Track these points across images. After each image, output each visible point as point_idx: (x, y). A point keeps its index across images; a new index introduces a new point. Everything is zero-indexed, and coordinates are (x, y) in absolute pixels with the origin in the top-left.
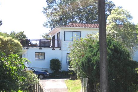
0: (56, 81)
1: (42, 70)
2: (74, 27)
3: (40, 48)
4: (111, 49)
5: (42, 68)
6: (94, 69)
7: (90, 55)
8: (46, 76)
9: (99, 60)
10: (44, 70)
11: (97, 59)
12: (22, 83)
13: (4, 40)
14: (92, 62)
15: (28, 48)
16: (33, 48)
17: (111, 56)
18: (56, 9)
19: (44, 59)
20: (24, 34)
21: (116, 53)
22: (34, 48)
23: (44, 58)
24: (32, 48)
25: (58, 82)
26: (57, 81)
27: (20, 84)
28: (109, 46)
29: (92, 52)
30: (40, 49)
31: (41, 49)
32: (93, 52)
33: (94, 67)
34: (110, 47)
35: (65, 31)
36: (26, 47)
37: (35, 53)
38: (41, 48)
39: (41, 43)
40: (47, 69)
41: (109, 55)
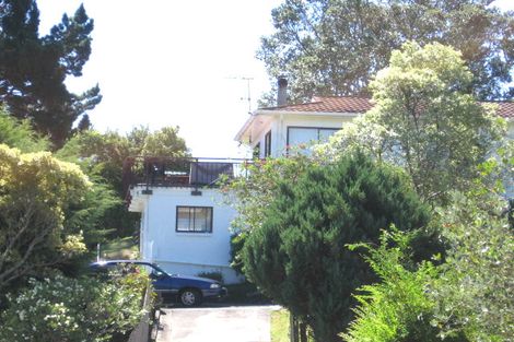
0: (238, 316)
1: (201, 270)
2: (322, 113)
3: (194, 189)
4: (353, 201)
5: (204, 266)
6: (287, 273)
7: (278, 221)
8: (205, 293)
9: (304, 239)
10: (208, 271)
11: (297, 238)
12: (72, 324)
13: (20, 164)
14: (282, 247)
15: (150, 188)
16: (169, 189)
17: (350, 224)
18: (306, 44)
19: (211, 231)
20: (179, 135)
21: (370, 216)
22: (174, 188)
23: (208, 229)
24: (164, 188)
25: (245, 317)
26: (240, 313)
27: (64, 326)
28: (346, 188)
29: (284, 210)
30: (195, 193)
31: (200, 194)
32: (290, 210)
33: (287, 269)
34: (351, 192)
35: (288, 128)
36: (145, 188)
37: (178, 207)
38: (199, 190)
39: (200, 173)
40: (221, 267)
41: (342, 223)
